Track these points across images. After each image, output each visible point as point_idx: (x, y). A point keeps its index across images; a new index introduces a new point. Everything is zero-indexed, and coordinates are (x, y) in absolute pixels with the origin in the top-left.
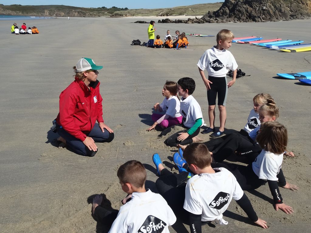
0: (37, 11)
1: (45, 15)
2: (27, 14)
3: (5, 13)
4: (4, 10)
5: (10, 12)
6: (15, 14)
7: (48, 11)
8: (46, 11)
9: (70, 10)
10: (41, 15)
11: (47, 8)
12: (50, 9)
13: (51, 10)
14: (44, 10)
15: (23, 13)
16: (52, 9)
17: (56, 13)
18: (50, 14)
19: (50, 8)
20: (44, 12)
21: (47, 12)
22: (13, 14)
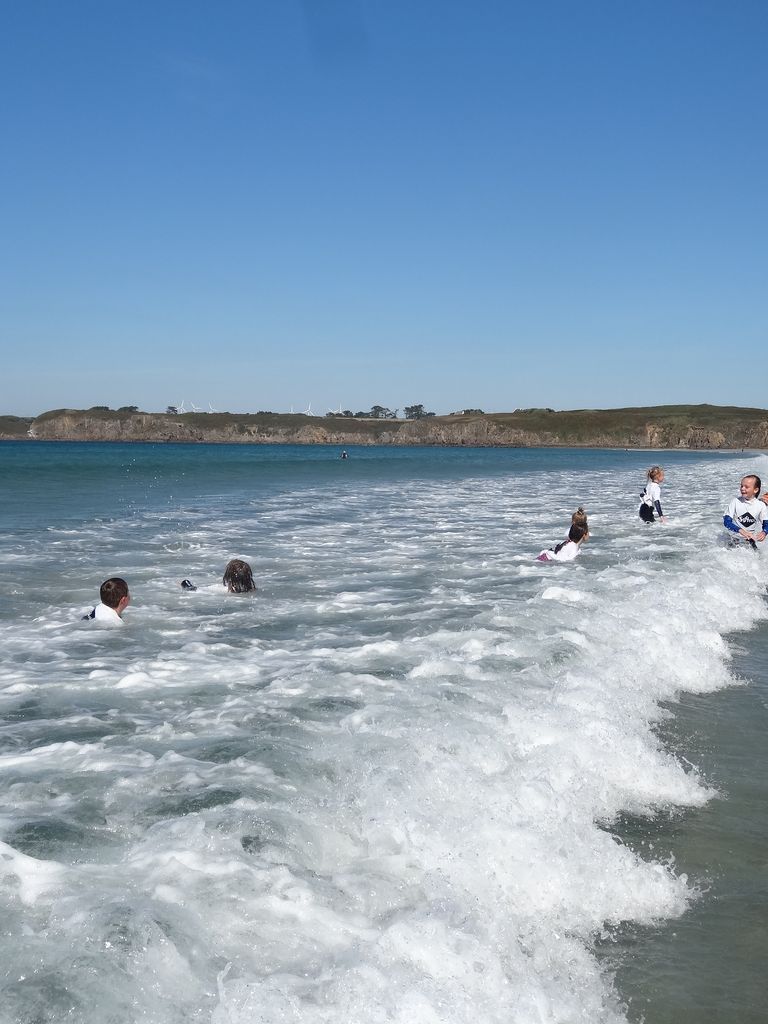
0: (618, 428)
1: (644, 441)
2: (580, 440)
3: (501, 440)
4: (502, 430)
5: (520, 435)
6: (539, 441)
7: (658, 430)
8: (650, 429)
9: (750, 423)
10: (630, 442)
11: (652, 417)
12: (667, 422)
13: (671, 425)
14: (643, 425)
15: (564, 436)
16: (674, 420)
17: (688, 436)
18: (665, 440)
19: (665, 417)
20: (643, 433)
21: (653, 433)
22: (528, 444)
